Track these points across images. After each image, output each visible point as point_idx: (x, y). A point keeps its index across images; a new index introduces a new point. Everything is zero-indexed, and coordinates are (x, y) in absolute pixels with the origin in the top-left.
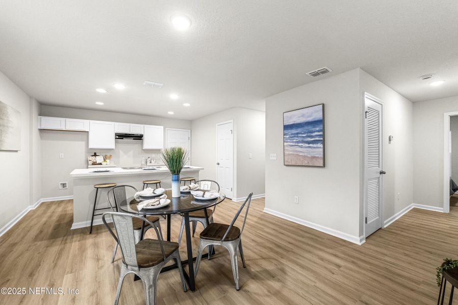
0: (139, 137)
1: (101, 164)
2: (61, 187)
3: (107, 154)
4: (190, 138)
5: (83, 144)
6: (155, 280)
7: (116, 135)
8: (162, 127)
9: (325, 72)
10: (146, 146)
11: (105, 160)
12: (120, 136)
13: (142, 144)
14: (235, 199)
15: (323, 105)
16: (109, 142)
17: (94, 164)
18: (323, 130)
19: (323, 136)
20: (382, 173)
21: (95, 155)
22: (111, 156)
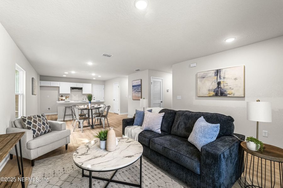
0: (81, 89)
1: (64, 100)
2: (48, 109)
3: (67, 96)
4: (104, 89)
5: (57, 91)
6: (83, 122)
7: (71, 88)
8: (91, 84)
9: (139, 70)
10: (84, 93)
11: (66, 99)
12: (72, 88)
13: (82, 91)
14: (119, 114)
15: (141, 80)
16: (68, 91)
17: (62, 100)
18: (141, 88)
19: (141, 90)
20: (161, 102)
21: (62, 96)
22: (68, 97)
